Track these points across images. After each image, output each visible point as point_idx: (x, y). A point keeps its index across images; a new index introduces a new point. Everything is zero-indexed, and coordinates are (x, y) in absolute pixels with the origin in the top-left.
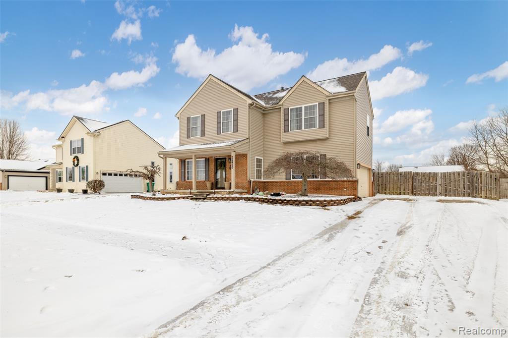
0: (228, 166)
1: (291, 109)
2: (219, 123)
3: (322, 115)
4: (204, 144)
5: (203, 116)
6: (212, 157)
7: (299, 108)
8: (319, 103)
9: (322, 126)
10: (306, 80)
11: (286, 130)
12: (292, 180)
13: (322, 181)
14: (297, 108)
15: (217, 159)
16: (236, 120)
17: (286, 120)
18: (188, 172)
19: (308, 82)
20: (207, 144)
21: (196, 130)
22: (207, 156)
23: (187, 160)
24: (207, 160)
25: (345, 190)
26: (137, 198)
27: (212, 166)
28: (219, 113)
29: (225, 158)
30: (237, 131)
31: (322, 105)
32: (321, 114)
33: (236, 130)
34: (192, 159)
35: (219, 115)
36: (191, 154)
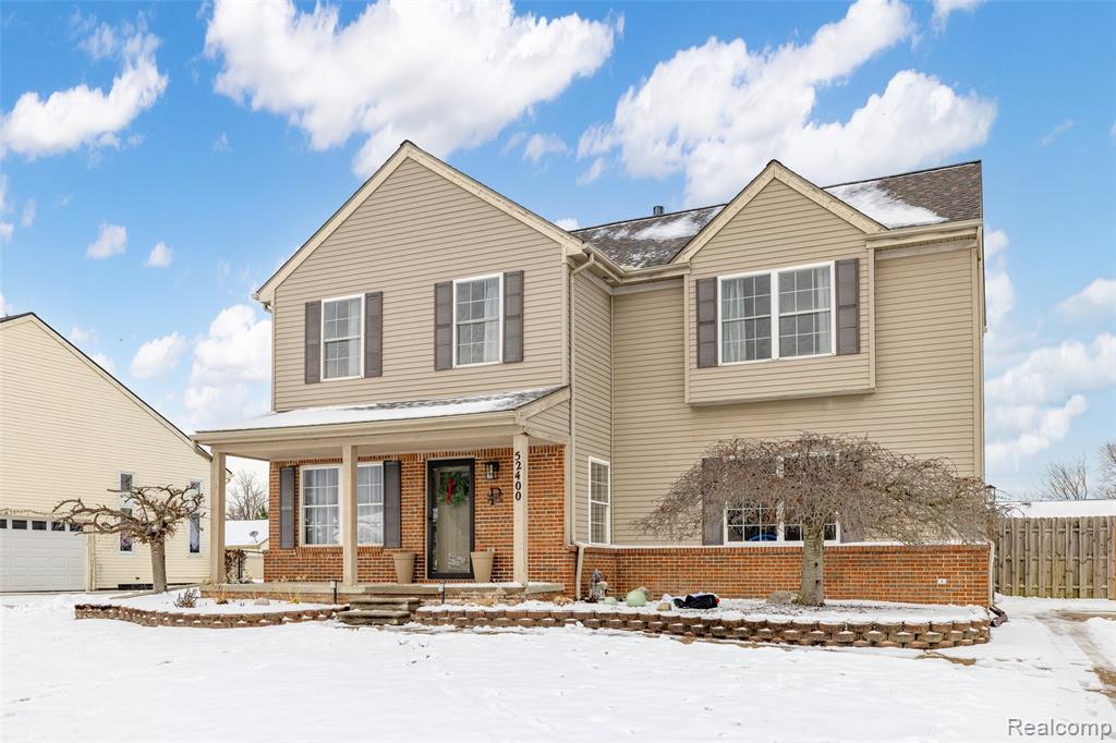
0: (482, 491)
1: (725, 283)
2: (442, 325)
3: (849, 307)
4: (381, 407)
5: (375, 300)
6: (414, 456)
7: (758, 278)
8: (837, 263)
9: (850, 344)
10: (785, 177)
11: (706, 360)
12: (727, 544)
13: (852, 551)
14: (750, 279)
15: (432, 465)
16: (515, 317)
17: (706, 323)
18: (308, 512)
19: (795, 183)
20: (394, 405)
21: (345, 352)
22: (394, 454)
23: (302, 469)
24: (394, 468)
25: (944, 581)
26: (108, 616)
27: (415, 492)
28: (442, 289)
29: (471, 463)
30: (522, 359)
31: (849, 270)
32: (848, 299)
33: (515, 352)
34: (340, 461)
35: (443, 294)
36: (336, 445)
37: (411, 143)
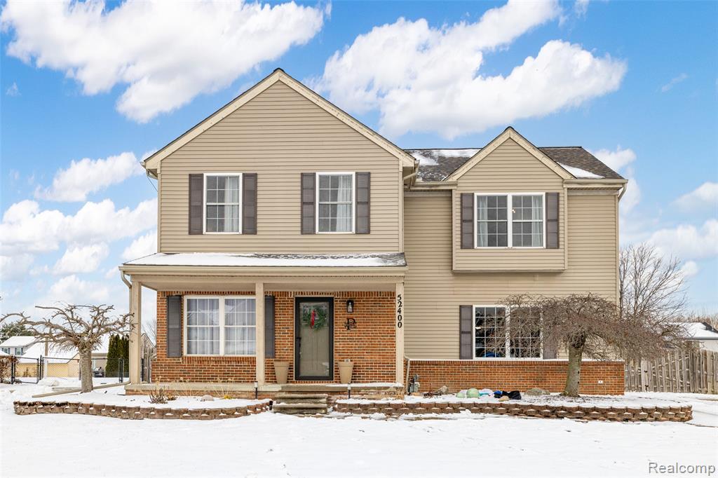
0: (340, 321)
1: (479, 197)
2: (307, 203)
3: (554, 220)
4: (258, 256)
5: (251, 180)
6: (286, 294)
7: (500, 197)
8: (547, 194)
9: (554, 244)
10: (516, 138)
11: (467, 244)
12: (475, 359)
13: (551, 364)
14: (494, 197)
15: (299, 300)
16: (364, 203)
17: (467, 221)
19: (522, 142)
20: (269, 256)
22: (270, 291)
24: (271, 301)
27: (286, 319)
28: (307, 179)
29: (330, 301)
30: (368, 232)
31: (554, 198)
32: (553, 216)
33: (364, 227)
34: (253, 293)
35: (308, 182)
36: (251, 282)
37: (283, 70)
